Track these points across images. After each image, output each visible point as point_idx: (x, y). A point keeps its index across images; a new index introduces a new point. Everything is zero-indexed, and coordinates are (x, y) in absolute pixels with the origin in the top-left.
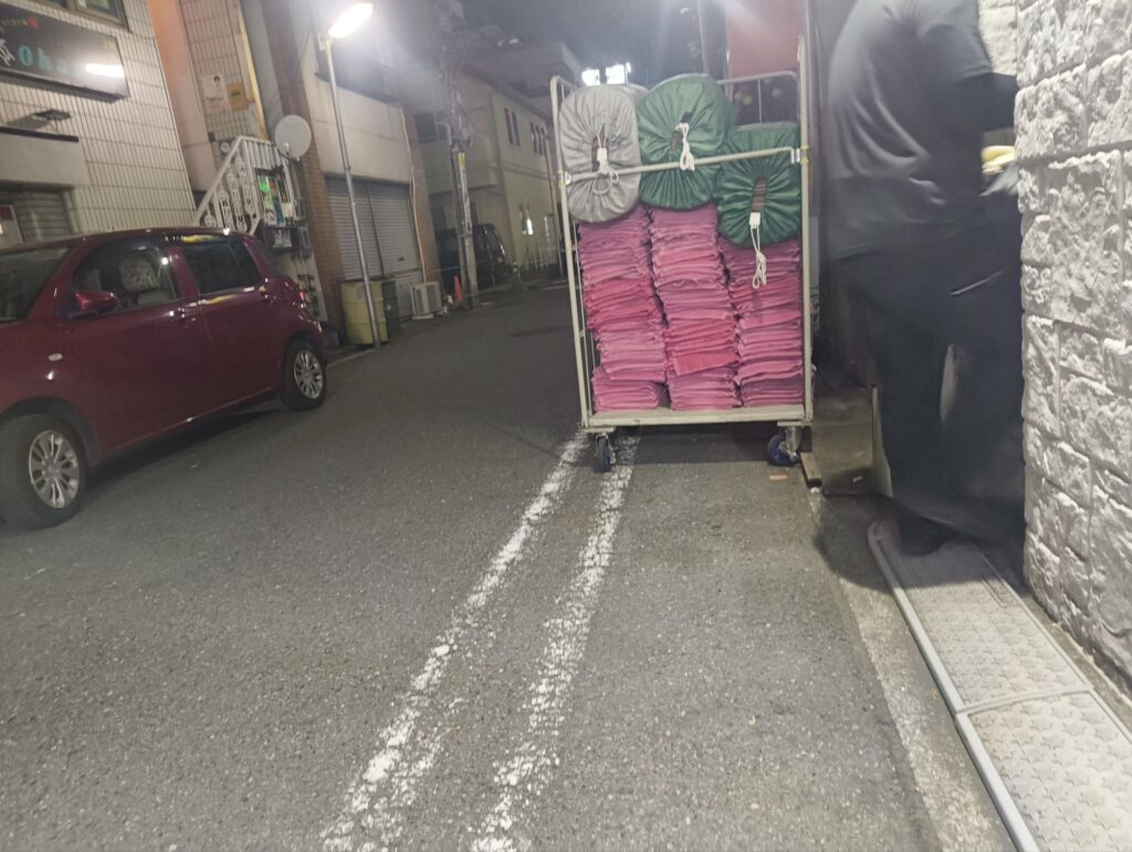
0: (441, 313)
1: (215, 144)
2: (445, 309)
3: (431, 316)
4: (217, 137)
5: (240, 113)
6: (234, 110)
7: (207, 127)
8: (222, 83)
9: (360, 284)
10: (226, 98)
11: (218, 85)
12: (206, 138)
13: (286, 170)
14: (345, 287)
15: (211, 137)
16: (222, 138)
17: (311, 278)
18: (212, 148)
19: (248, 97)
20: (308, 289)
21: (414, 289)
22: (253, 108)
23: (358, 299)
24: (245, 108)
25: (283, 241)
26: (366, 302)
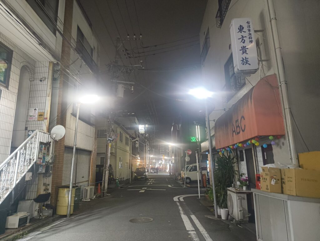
0: (93, 199)
1: (27, 131)
2: (94, 197)
3: (89, 200)
4: (28, 129)
5: (40, 122)
6: (38, 120)
7: (26, 125)
9: (68, 189)
10: (37, 116)
11: (35, 112)
12: (24, 129)
13: (51, 144)
14: (61, 190)
15: (26, 129)
16: (30, 129)
17: (49, 185)
18: (25, 132)
19: (45, 117)
20: (46, 190)
21: (85, 189)
22: (46, 121)
23: (65, 195)
24: (43, 120)
25: (42, 170)
26: (68, 197)
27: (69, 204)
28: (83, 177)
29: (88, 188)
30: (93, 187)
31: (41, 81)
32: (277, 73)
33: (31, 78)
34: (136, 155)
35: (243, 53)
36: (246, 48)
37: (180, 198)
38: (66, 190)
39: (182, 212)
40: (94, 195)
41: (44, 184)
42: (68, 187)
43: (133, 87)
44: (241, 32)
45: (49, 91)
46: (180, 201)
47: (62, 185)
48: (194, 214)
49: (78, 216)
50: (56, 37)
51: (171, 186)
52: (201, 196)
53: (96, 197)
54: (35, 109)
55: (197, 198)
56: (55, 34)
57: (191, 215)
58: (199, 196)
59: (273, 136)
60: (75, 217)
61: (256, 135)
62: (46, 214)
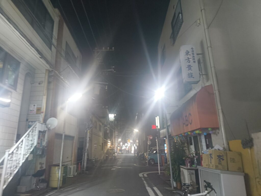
0: (75, 175)
1: (28, 122)
2: (76, 173)
3: (72, 176)
4: (29, 120)
5: (38, 115)
6: (37, 114)
7: (27, 117)
8: (36, 107)
9: (58, 167)
10: (35, 111)
11: (34, 107)
12: (26, 120)
13: (47, 132)
14: (53, 168)
17: (43, 164)
18: (26, 123)
19: (42, 111)
20: (41, 167)
21: (69, 167)
22: (42, 114)
23: (56, 172)
24: (40, 114)
25: (39, 152)
26: (58, 173)
27: (59, 179)
28: (67, 158)
29: (72, 167)
30: (75, 166)
31: (39, 84)
32: (212, 84)
33: (32, 81)
34: (107, 139)
35: (189, 70)
36: (191, 66)
37: (144, 175)
38: (57, 168)
39: (146, 185)
40: (76, 172)
41: (41, 163)
42: (58, 165)
43: (107, 86)
44: (187, 55)
45: (45, 92)
46: (144, 177)
47: (54, 164)
48: (156, 186)
49: (66, 189)
50: (52, 51)
51: (137, 165)
52: (161, 173)
53: (77, 174)
54: (34, 105)
55: (158, 174)
56: (51, 49)
57: (154, 187)
58: (159, 173)
59: (211, 128)
60: (64, 189)
61: (199, 127)
62: (42, 187)
